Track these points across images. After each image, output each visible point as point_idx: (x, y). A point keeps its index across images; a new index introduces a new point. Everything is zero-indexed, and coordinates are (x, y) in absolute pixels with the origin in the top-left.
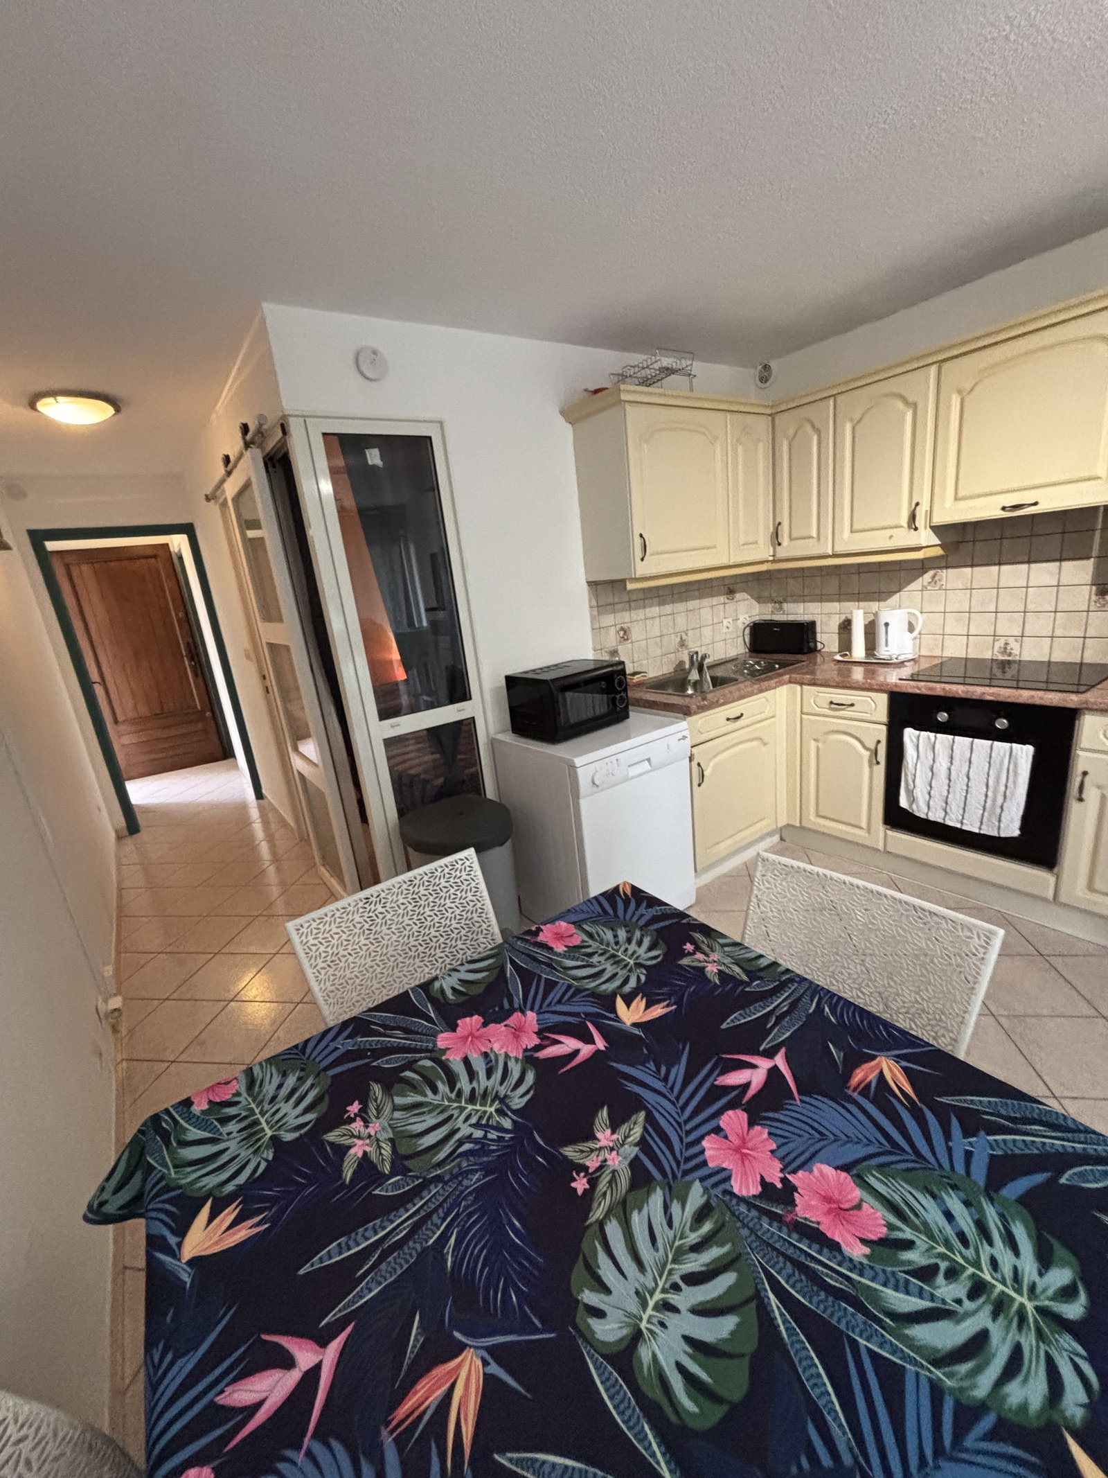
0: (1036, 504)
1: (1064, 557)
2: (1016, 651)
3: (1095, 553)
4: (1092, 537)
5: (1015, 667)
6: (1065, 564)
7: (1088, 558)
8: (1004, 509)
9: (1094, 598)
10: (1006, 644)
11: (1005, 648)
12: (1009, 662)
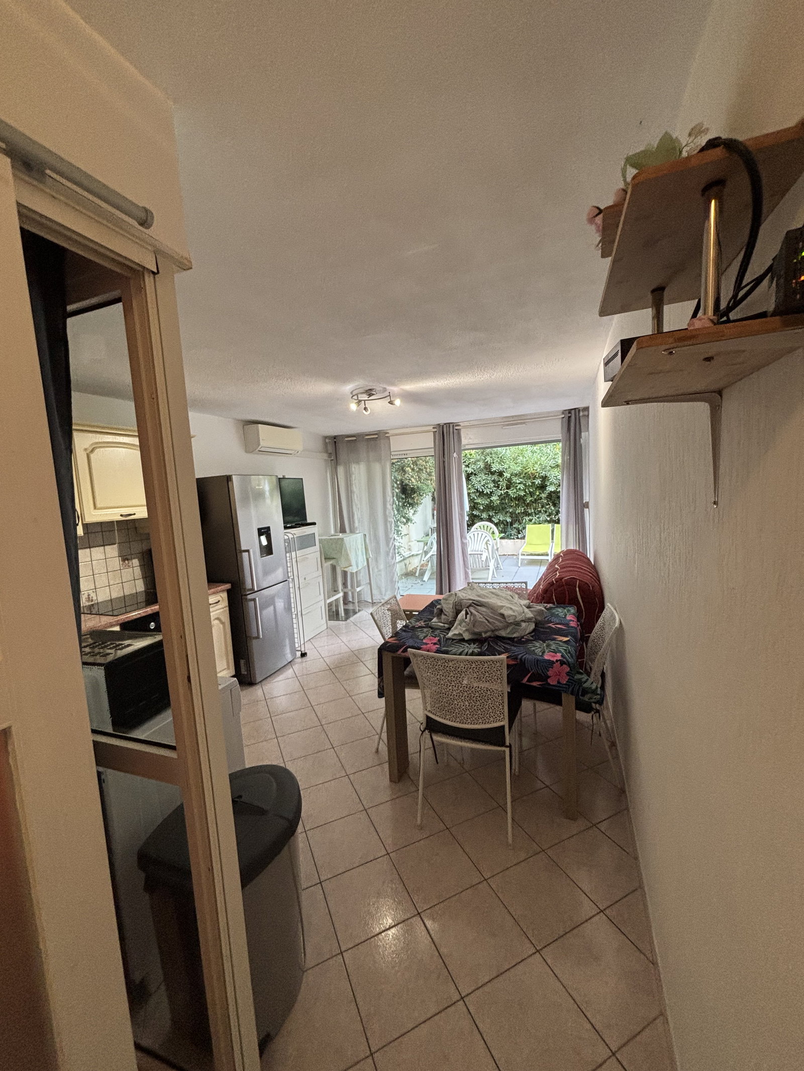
0: (134, 514)
1: (105, 544)
2: (95, 598)
3: (117, 541)
4: (114, 532)
5: (96, 607)
6: (106, 547)
7: (115, 544)
8: (121, 515)
9: (121, 563)
10: (89, 595)
11: (89, 598)
12: (93, 605)
